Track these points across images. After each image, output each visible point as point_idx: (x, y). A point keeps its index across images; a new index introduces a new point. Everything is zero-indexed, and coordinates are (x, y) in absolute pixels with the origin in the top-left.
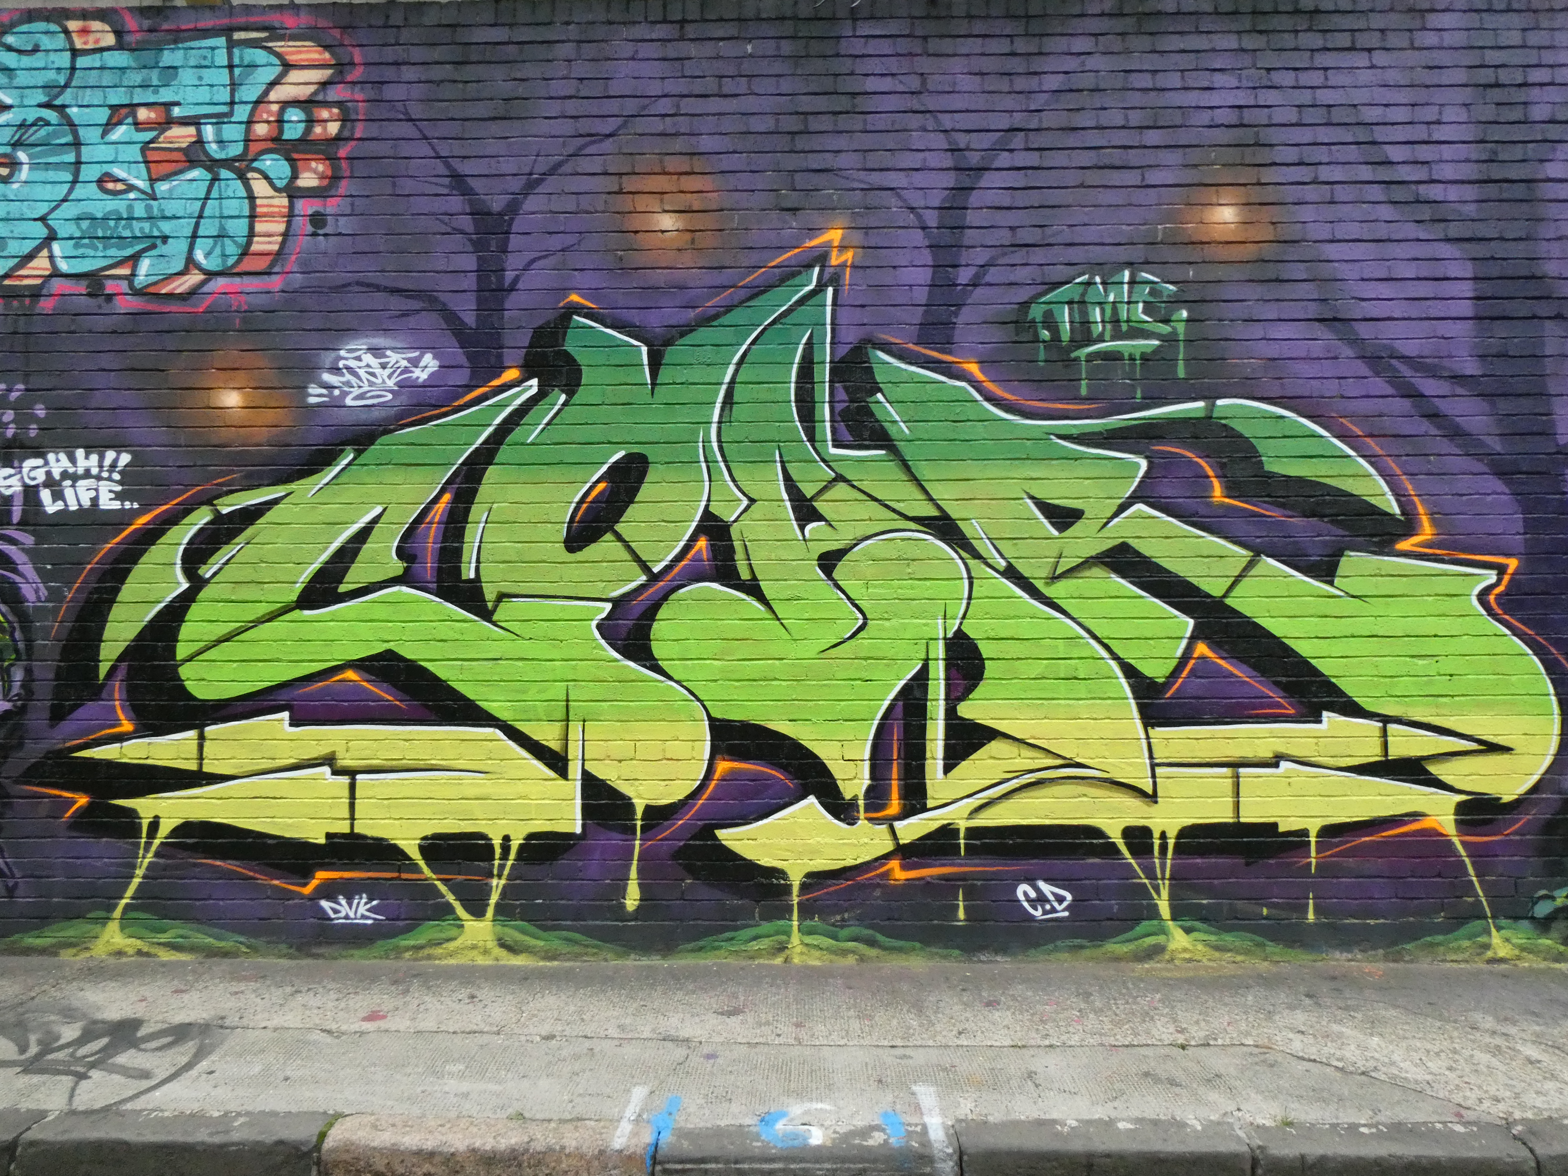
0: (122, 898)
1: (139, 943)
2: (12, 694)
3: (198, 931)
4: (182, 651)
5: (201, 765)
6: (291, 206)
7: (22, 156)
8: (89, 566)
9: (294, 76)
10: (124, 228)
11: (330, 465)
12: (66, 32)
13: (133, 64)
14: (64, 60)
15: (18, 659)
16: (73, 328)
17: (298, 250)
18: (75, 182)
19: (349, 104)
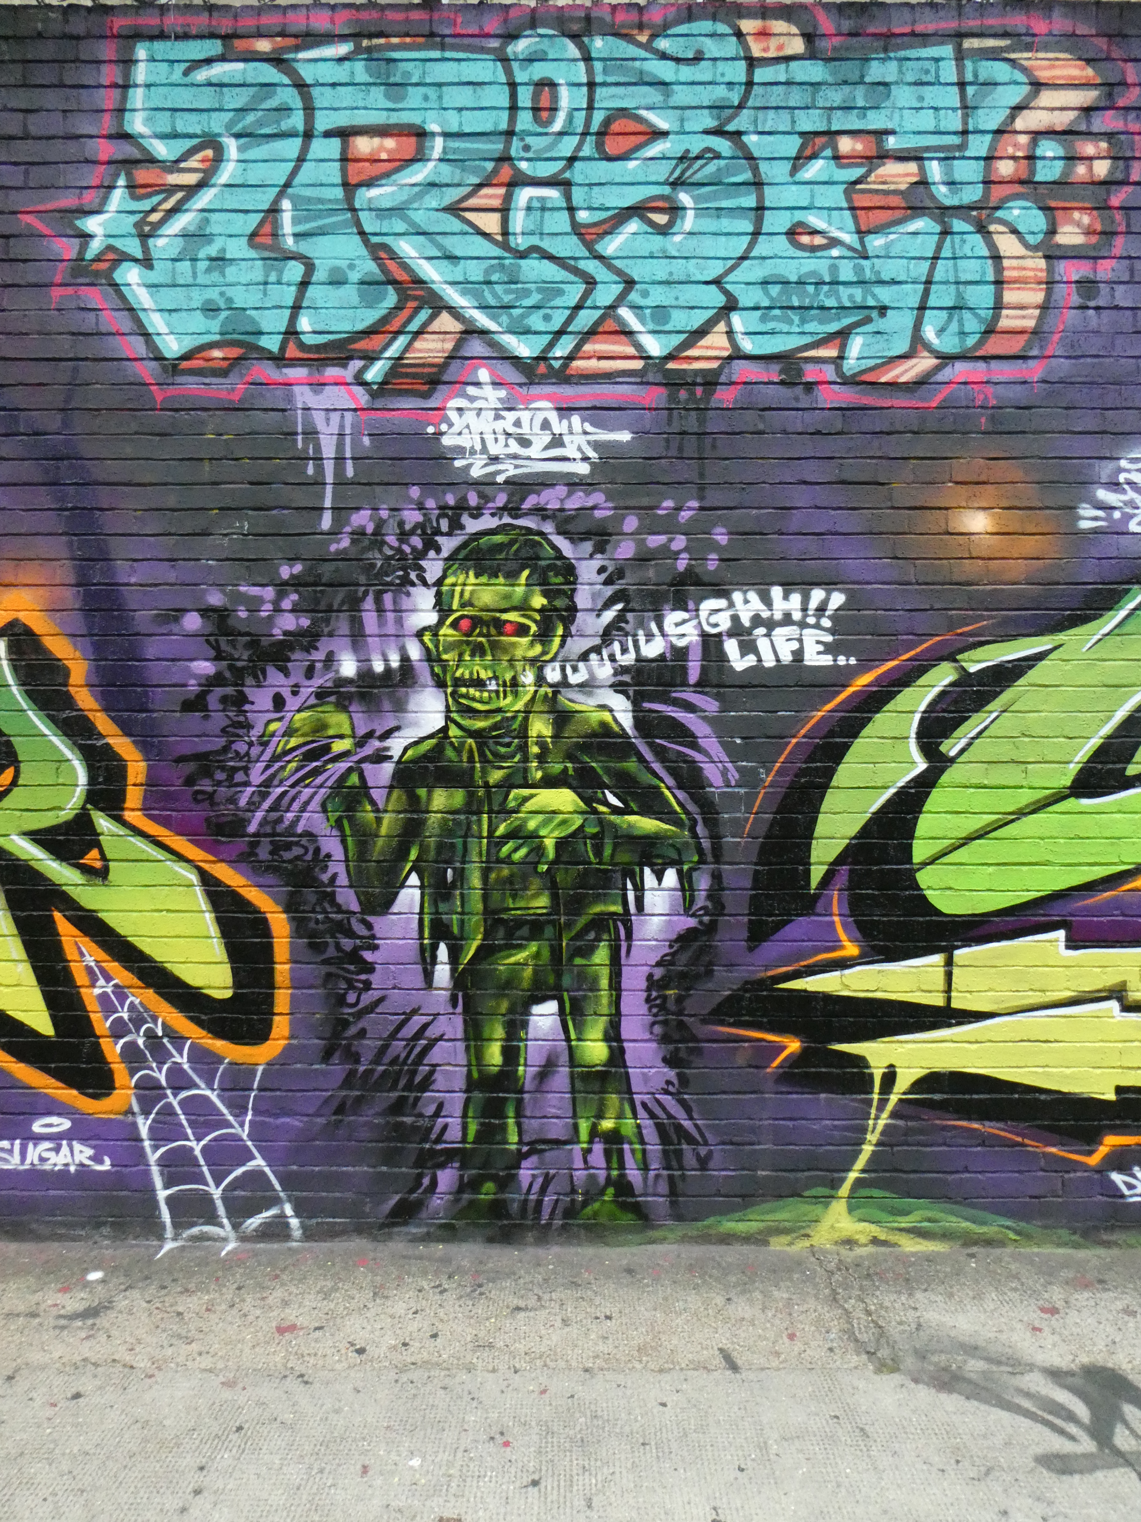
0: (849, 1170)
1: (874, 1230)
2: (695, 908)
3: (953, 1213)
4: (920, 851)
5: (949, 999)
6: (1050, 270)
7: (685, 198)
8: (794, 741)
9: (1047, 98)
10: (827, 296)
11: (1110, 609)
12: (739, 34)
13: (830, 80)
14: (738, 71)
15: (702, 861)
16: (761, 427)
17: (1061, 328)
18: (756, 234)
19: (1123, 137)
